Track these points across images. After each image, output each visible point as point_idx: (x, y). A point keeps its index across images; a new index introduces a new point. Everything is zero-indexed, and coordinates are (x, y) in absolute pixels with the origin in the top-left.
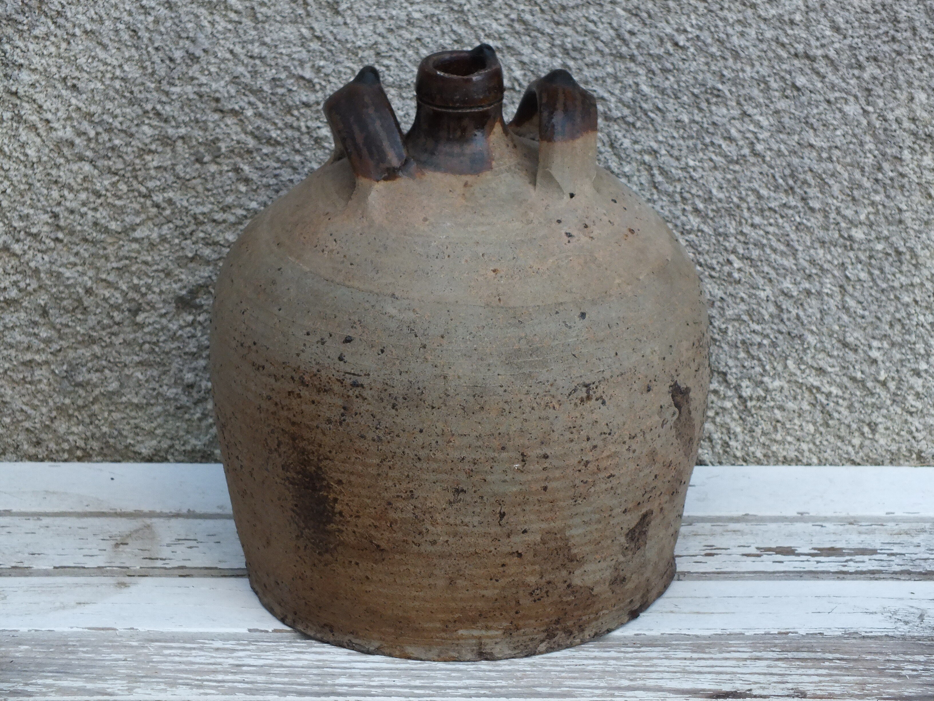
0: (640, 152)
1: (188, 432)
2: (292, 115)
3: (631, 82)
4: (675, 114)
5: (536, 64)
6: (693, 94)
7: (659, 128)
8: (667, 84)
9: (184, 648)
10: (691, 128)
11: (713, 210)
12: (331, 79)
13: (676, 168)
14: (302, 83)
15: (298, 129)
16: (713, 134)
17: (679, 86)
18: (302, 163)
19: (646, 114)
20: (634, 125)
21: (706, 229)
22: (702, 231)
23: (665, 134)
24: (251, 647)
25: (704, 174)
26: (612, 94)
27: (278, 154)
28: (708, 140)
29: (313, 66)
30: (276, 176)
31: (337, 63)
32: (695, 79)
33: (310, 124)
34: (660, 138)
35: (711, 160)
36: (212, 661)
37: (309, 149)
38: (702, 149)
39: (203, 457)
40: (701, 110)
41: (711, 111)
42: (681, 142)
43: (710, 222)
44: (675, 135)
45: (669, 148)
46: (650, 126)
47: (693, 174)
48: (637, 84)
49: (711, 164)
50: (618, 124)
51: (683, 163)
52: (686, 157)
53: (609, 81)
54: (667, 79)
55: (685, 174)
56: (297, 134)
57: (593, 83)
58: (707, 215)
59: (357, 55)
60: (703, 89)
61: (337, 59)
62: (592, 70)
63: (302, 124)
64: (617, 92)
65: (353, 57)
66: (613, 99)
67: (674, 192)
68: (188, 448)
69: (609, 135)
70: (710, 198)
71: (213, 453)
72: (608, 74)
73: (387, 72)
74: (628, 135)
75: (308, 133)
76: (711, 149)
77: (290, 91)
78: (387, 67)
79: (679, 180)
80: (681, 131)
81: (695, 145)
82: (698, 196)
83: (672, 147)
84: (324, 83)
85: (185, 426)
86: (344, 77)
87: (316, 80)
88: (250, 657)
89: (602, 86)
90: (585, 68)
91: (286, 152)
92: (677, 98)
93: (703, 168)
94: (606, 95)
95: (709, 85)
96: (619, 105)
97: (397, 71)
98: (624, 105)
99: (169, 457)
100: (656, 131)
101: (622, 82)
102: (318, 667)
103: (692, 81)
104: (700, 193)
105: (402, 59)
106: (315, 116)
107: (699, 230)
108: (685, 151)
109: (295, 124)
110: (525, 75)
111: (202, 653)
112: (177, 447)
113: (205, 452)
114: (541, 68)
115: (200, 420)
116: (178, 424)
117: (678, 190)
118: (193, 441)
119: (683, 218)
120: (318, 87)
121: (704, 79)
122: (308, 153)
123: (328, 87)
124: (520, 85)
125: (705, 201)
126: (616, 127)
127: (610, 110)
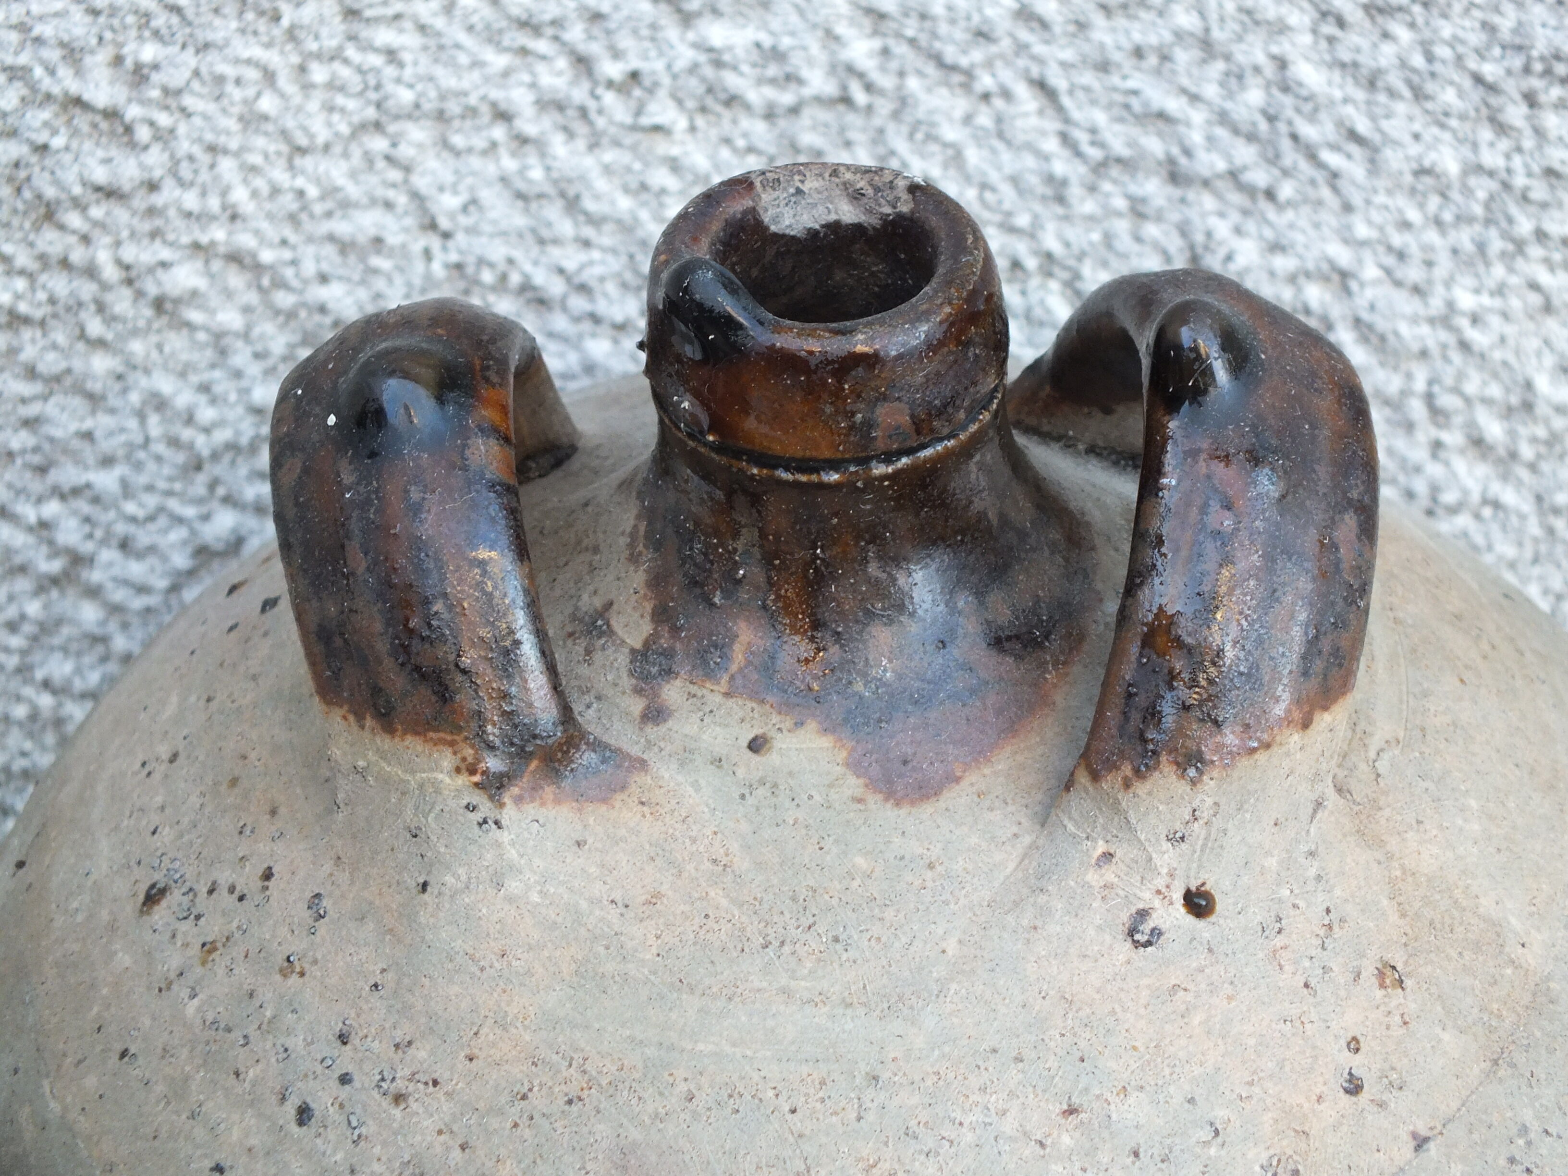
0: (1292, 279)
2: (62, 227)
3: (1260, 58)
4: (1414, 149)
5: (923, 16)
6: (1478, 79)
7: (1357, 199)
8: (1387, 54)
10: (1467, 191)
11: (1534, 440)
12: (188, 101)
13: (1414, 320)
14: (82, 121)
15: (91, 272)
16: (1544, 206)
17: (1430, 58)
18: (120, 377)
19: (1312, 156)
20: (1270, 195)
21: (1509, 496)
22: (1496, 505)
23: (1376, 217)
25: (1510, 330)
26: (1194, 98)
27: (28, 353)
28: (1525, 226)
29: (118, 61)
30: (30, 423)
31: (205, 47)
32: (1489, 28)
33: (129, 253)
34: (1362, 231)
35: (1534, 286)
37: (135, 332)
38: (1503, 254)
40: (1501, 128)
41: (1539, 133)
42: (1432, 236)
43: (1523, 473)
44: (1413, 215)
45: (1390, 261)
46: (1325, 193)
47: (1473, 335)
48: (1282, 63)
49: (1535, 299)
50: (1219, 196)
51: (1436, 304)
52: (1448, 283)
53: (1183, 57)
54: (1386, 35)
55: (1444, 335)
56: (87, 290)
57: (1128, 64)
58: (1513, 455)
59: (276, 18)
60: (1517, 62)
61: (203, 35)
62: (1121, 22)
63: (103, 257)
64: (1211, 91)
65: (262, 25)
66: (1198, 116)
67: (1405, 393)
69: (1184, 230)
70: (1528, 407)
72: (1179, 35)
73: (390, 71)
74: (1251, 226)
75: (129, 282)
76: (1535, 251)
77: (43, 149)
78: (391, 55)
79: (1424, 354)
80: (1434, 202)
81: (1481, 247)
82: (1487, 401)
83: (1401, 256)
84: (164, 119)
86: (237, 94)
87: (133, 112)
89: (1158, 72)
90: (1098, 19)
91: (54, 346)
92: (1419, 95)
93: (1505, 316)
94: (1174, 105)
95: (1540, 47)
96: (1221, 132)
97: (425, 64)
98: (1236, 131)
100: (1348, 208)
101: (1228, 57)
103: (1476, 38)
104: (1495, 391)
105: (439, 23)
106: (146, 226)
107: (1485, 501)
108: (1444, 264)
109: (77, 256)
110: (885, 52)
114: (943, 28)
117: (1420, 385)
119: (1434, 470)
120: (143, 134)
121: (1519, 28)
122: (137, 347)
123: (182, 129)
124: (869, 87)
125: (1508, 413)
126: (1209, 202)
127: (1188, 152)
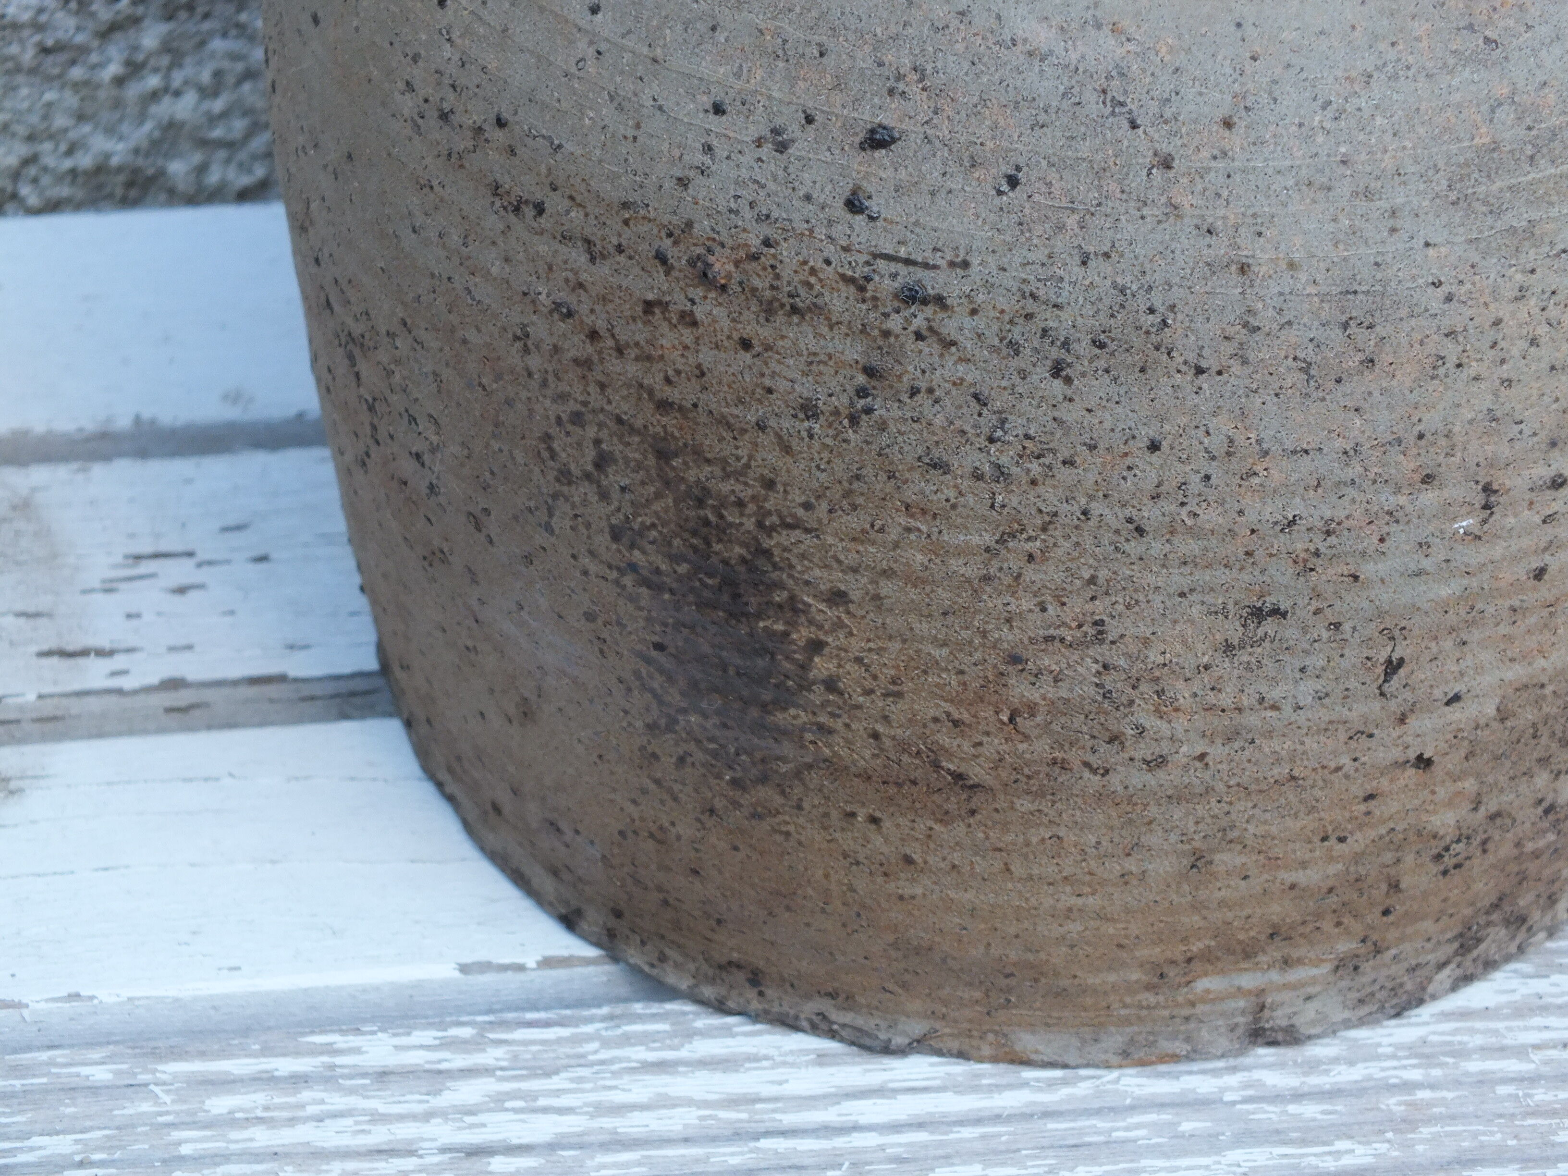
1: (81, 117)
9: (268, 1080)
24: (491, 1056)
36: (379, 1136)
39: (130, 184)
68: (85, 161)
71: (161, 173)
85: (71, 100)
88: (498, 1102)
99: (25, 190)
102: (738, 1135)
111: (337, 1101)
112: (50, 161)
113: (136, 171)
115: (119, 81)
116: (49, 96)
118: (100, 143)
